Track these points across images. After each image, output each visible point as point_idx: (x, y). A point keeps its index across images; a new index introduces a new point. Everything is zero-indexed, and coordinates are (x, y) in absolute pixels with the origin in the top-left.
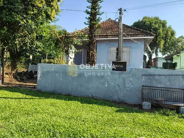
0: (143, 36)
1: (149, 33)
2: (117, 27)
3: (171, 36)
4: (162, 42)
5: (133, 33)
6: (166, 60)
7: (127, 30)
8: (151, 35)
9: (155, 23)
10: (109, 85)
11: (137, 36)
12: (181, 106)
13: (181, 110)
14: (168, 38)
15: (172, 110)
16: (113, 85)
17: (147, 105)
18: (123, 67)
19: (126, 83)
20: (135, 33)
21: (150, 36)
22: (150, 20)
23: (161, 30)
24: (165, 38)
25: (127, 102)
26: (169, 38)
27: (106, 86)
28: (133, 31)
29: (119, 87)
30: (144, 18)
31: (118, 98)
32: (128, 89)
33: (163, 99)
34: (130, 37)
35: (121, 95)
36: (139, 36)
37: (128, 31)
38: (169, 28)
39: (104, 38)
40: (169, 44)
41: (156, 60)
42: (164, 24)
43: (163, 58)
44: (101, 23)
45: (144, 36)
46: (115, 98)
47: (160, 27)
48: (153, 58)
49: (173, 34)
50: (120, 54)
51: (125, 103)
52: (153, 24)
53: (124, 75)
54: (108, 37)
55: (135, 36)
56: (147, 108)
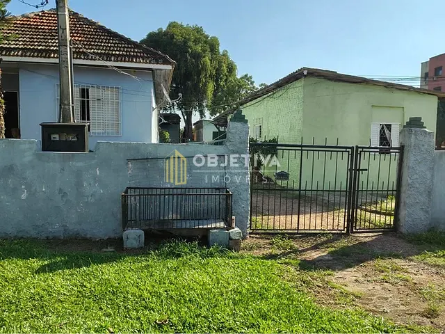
0: (146, 63)
1: (161, 57)
2: (80, 32)
3: (227, 74)
4: (211, 87)
5: (124, 51)
6: (216, 125)
7: (108, 43)
8: (166, 62)
9: (195, 41)
10: (32, 194)
11: (132, 61)
12: (211, 228)
13: (211, 239)
14: (221, 79)
15: (190, 239)
16: (45, 192)
17: (134, 236)
18: (76, 139)
19: (85, 184)
20: (126, 52)
21: (164, 63)
22: (184, 31)
23: (207, 60)
24: (216, 79)
25: (88, 236)
26: (225, 77)
27: (24, 196)
28: (124, 47)
29: (63, 196)
30: (172, 25)
31: (62, 229)
32: (91, 200)
33: (177, 217)
34: (114, 61)
35: (71, 220)
36: (136, 62)
37: (111, 46)
38: (224, 55)
39: (37, 56)
40: (222, 91)
41: (199, 125)
42: (213, 46)
43: (211, 122)
44: (35, 15)
45: (150, 63)
46: (55, 228)
47: (204, 51)
48: (193, 123)
49: (231, 69)
50: (66, 102)
51: (85, 240)
52: (191, 44)
53: (77, 160)
54: (50, 54)
55: (127, 59)
56: (135, 244)
